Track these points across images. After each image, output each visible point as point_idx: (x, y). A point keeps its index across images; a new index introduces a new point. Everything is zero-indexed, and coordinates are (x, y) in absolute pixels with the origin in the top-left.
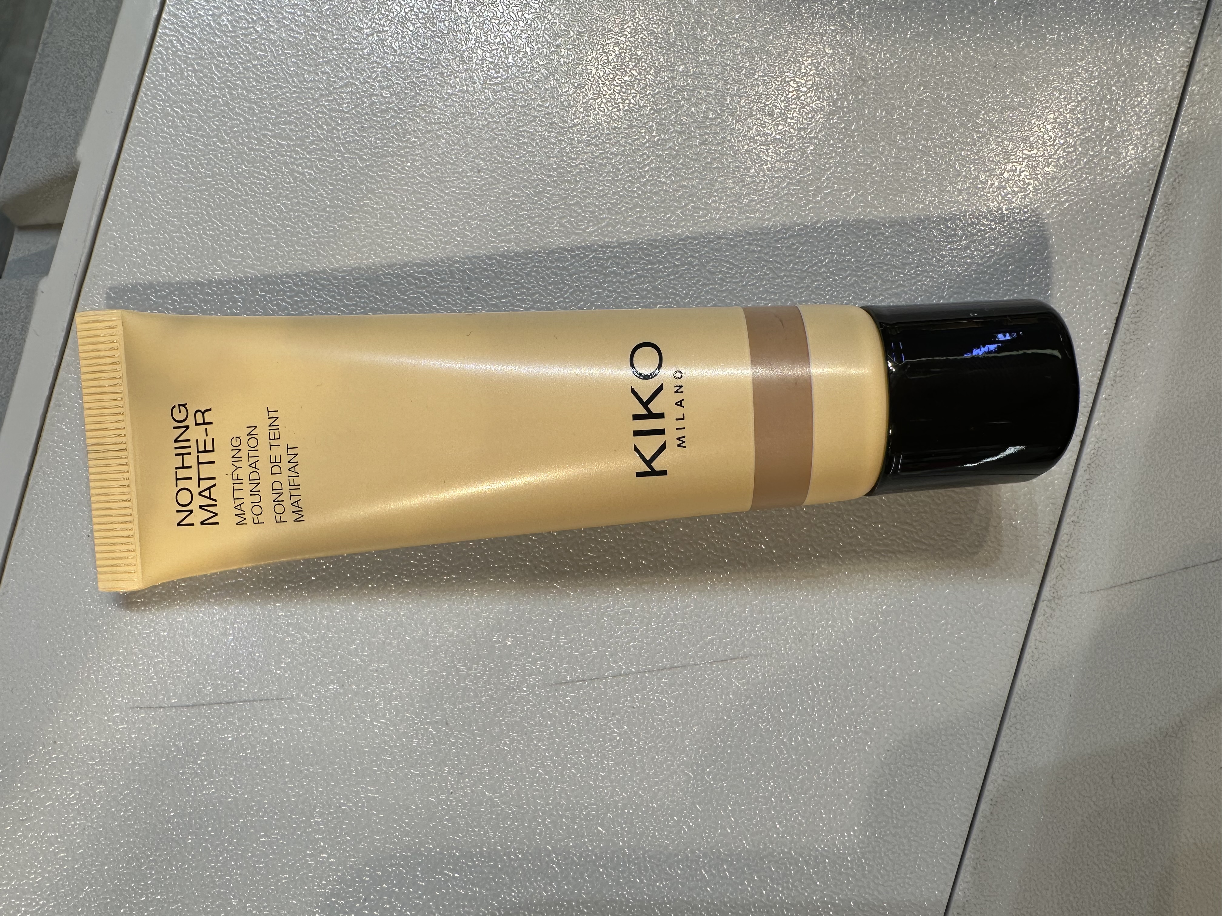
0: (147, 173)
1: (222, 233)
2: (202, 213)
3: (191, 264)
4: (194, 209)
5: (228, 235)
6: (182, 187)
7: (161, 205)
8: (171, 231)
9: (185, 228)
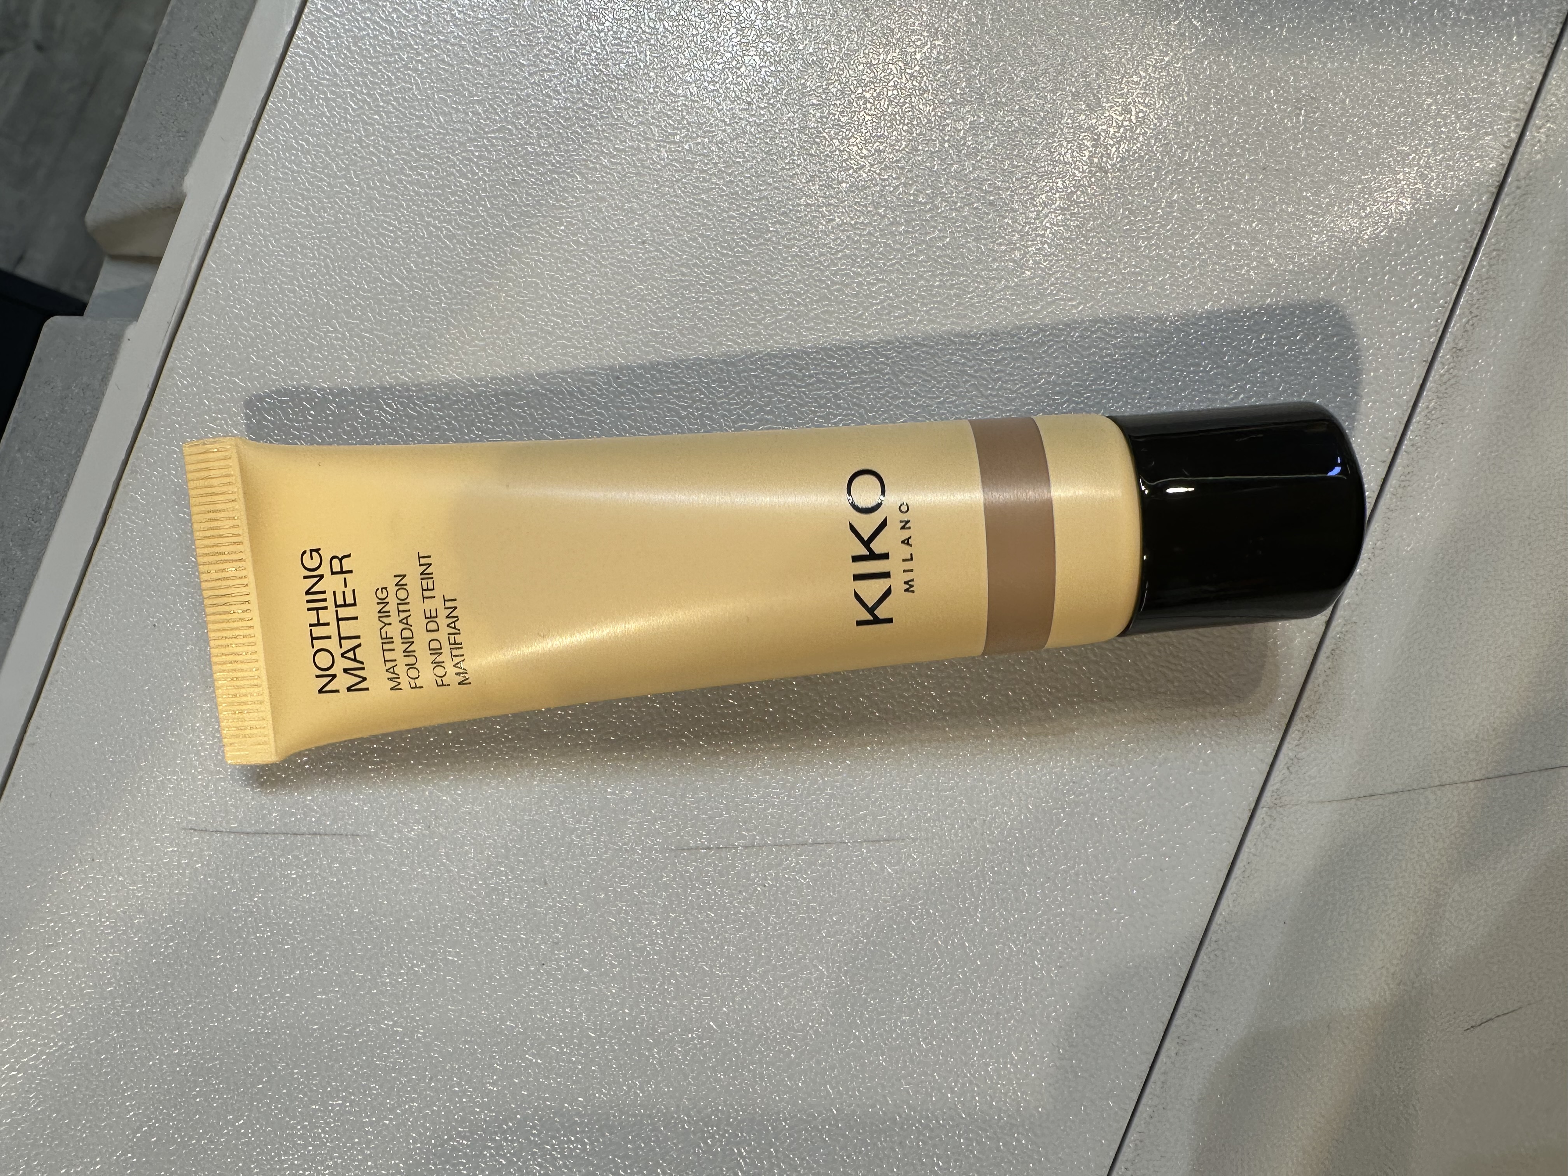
0: (260, 212)
1: (340, 290)
2: (320, 265)
3: (300, 321)
4: (312, 259)
5: (347, 293)
6: (300, 232)
7: (273, 251)
8: (282, 282)
9: (298, 280)
